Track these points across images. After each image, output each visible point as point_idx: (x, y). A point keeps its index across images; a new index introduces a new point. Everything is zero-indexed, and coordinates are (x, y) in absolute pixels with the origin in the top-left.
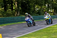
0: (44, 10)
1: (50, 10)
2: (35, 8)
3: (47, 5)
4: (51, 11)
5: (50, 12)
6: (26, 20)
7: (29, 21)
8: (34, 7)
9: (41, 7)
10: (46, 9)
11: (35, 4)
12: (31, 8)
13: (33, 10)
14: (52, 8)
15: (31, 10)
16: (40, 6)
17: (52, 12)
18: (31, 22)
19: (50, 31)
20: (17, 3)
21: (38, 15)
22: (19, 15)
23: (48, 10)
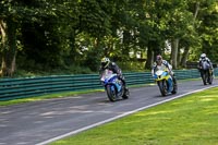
0: (112, 50)
1: (132, 53)
2: (78, 46)
3: (120, 34)
4: (139, 56)
5: (134, 59)
6: (102, 79)
7: (112, 85)
8: (72, 39)
9: (98, 40)
10: (118, 46)
11: (75, 29)
12: (59, 43)
13: (68, 54)
14: (142, 45)
15: (62, 53)
16: (95, 36)
17: (141, 60)
18: (119, 88)
19: (133, 133)
20: (5, 24)
21: (88, 69)
22: (15, 73)
23: (126, 52)
